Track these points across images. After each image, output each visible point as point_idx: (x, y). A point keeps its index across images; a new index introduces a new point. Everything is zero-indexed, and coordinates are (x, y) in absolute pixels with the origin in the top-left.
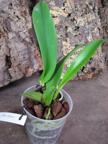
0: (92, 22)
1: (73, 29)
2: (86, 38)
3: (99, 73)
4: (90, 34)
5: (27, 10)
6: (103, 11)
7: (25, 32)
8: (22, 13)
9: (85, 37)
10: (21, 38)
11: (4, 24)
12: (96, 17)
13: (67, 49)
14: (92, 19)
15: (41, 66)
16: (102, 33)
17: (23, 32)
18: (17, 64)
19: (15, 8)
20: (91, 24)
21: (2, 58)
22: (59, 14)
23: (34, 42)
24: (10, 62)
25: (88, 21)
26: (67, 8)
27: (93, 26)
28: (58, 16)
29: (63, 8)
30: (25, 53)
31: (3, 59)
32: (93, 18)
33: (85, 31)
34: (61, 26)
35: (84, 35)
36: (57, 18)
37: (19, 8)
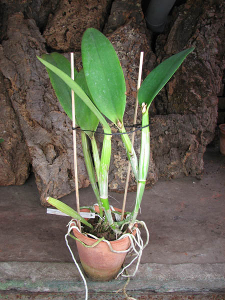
3: (151, 183)
6: (154, 120)
13: (119, 162)
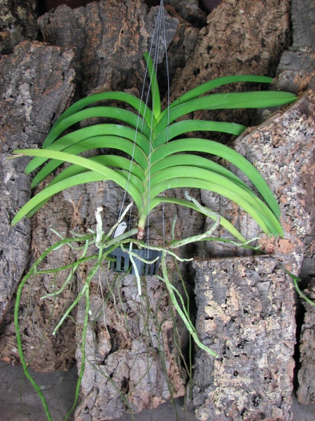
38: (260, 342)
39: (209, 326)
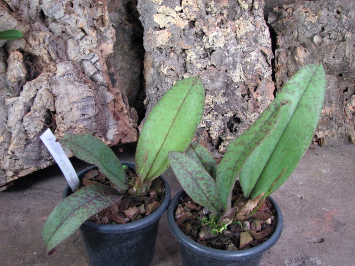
0: (245, 37)
1: (197, 54)
2: (228, 75)
4: (239, 66)
5: (106, 15)
7: (95, 63)
8: (95, 21)
9: (226, 71)
10: (86, 73)
11: (50, 46)
12: (255, 26)
14: (245, 32)
15: (128, 133)
16: (285, 63)
17: (91, 62)
18: (66, 127)
19: (79, 11)
20: (243, 43)
21: (38, 115)
22: (169, 23)
23: (115, 82)
24: (53, 122)
25: (238, 36)
26: (187, 9)
27: (247, 46)
28: (168, 26)
29: (178, 8)
30: (87, 105)
31: (39, 117)
32: (248, 28)
33: (226, 58)
34: (171, 48)
35: (223, 68)
36: (165, 31)
37: (86, 12)
38: (232, 49)
39: (162, 38)
